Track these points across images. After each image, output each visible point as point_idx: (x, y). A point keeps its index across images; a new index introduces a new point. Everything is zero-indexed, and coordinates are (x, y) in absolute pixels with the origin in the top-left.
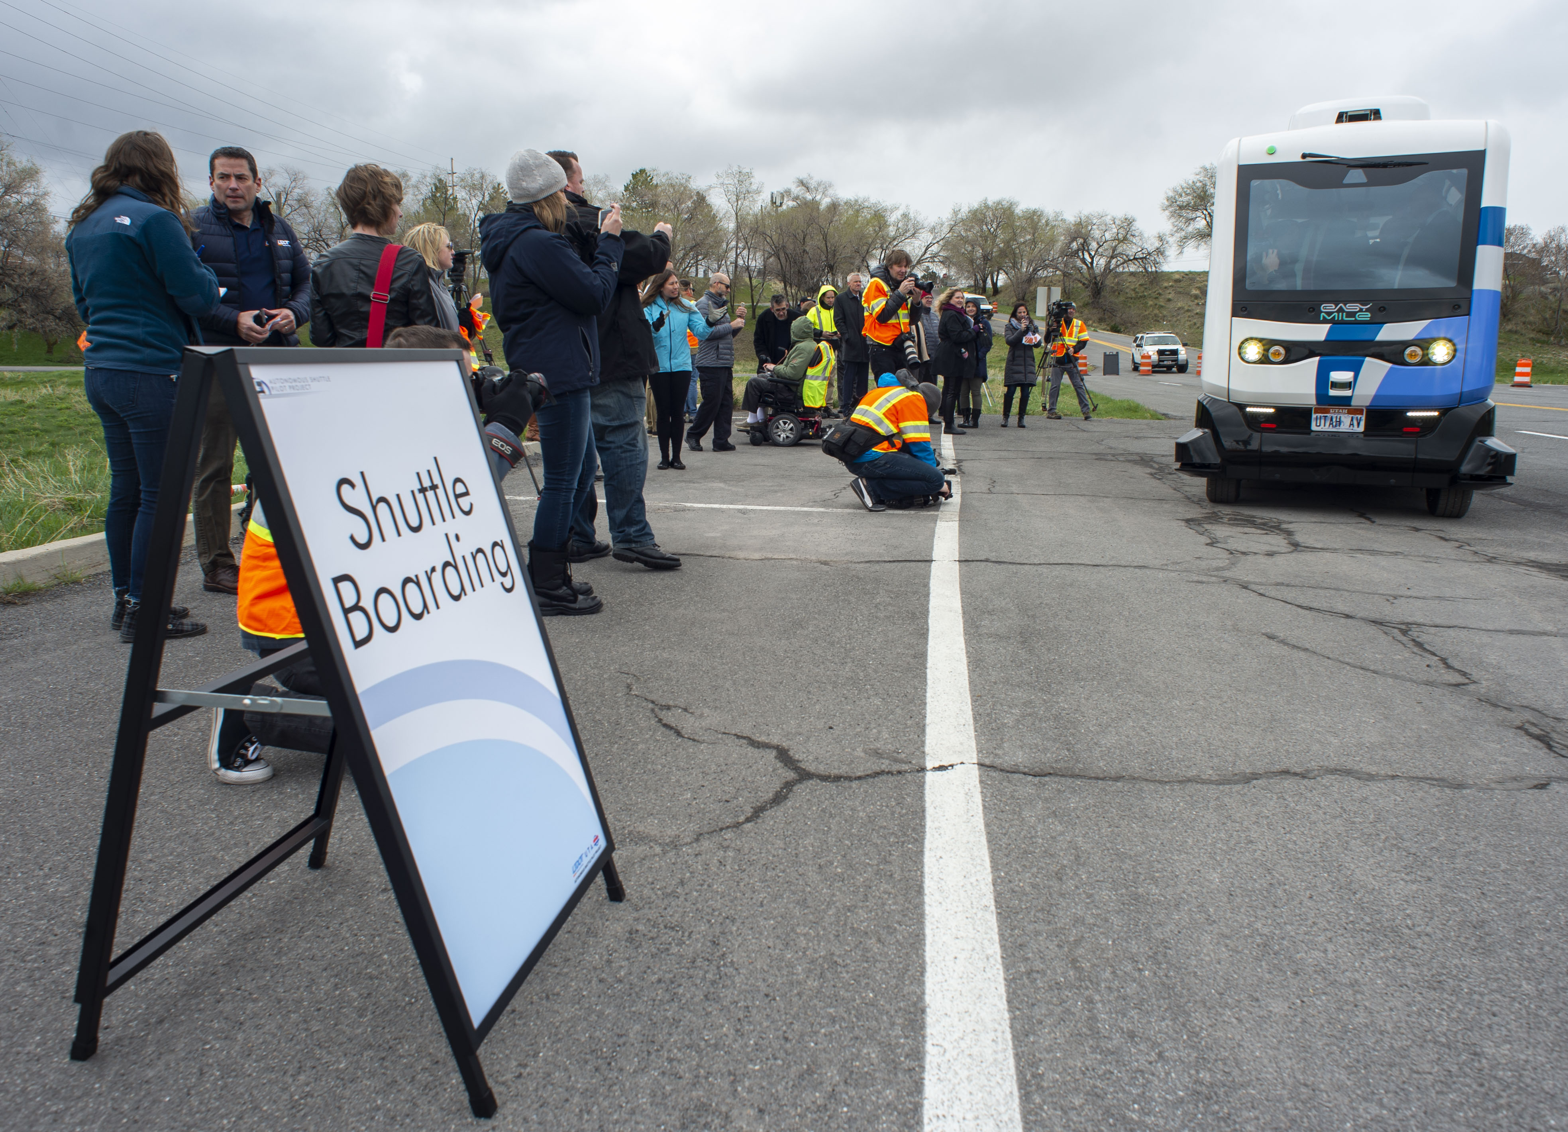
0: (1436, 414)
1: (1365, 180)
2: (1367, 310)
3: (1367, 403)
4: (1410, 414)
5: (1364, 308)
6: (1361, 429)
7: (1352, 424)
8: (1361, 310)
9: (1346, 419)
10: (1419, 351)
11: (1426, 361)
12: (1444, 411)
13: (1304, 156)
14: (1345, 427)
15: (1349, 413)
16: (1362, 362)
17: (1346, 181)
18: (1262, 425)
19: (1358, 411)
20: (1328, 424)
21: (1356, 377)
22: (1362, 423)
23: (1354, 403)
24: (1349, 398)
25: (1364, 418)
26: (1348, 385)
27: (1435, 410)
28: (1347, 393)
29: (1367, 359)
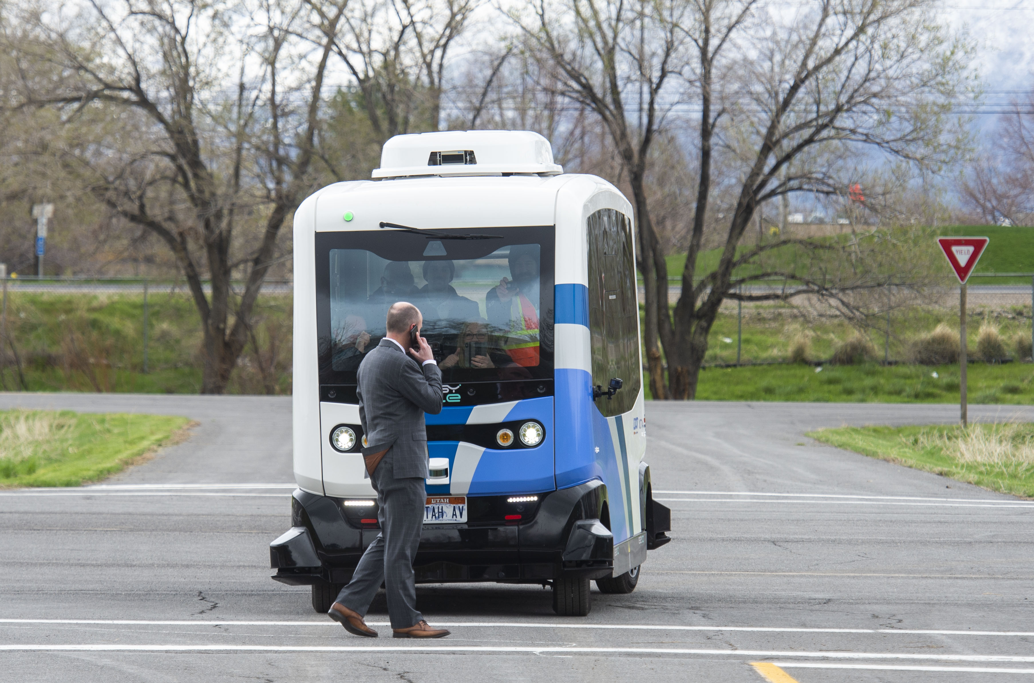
0: (535, 498)
1: (444, 253)
2: (457, 392)
3: (466, 491)
4: (510, 500)
5: (454, 389)
6: (465, 519)
7: (454, 515)
8: (451, 392)
9: (448, 509)
10: (510, 433)
11: (518, 444)
12: (543, 496)
13: (382, 225)
14: (448, 518)
15: (451, 502)
16: (456, 446)
17: (425, 254)
18: (363, 521)
19: (457, 500)
20: (430, 516)
21: (451, 463)
22: (465, 513)
23: (453, 491)
24: (447, 487)
25: (466, 507)
26: (444, 473)
27: (533, 495)
28: (444, 481)
29: (461, 444)
